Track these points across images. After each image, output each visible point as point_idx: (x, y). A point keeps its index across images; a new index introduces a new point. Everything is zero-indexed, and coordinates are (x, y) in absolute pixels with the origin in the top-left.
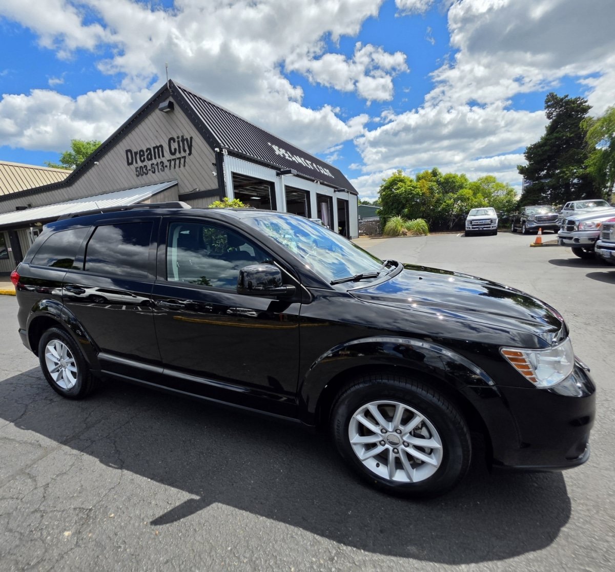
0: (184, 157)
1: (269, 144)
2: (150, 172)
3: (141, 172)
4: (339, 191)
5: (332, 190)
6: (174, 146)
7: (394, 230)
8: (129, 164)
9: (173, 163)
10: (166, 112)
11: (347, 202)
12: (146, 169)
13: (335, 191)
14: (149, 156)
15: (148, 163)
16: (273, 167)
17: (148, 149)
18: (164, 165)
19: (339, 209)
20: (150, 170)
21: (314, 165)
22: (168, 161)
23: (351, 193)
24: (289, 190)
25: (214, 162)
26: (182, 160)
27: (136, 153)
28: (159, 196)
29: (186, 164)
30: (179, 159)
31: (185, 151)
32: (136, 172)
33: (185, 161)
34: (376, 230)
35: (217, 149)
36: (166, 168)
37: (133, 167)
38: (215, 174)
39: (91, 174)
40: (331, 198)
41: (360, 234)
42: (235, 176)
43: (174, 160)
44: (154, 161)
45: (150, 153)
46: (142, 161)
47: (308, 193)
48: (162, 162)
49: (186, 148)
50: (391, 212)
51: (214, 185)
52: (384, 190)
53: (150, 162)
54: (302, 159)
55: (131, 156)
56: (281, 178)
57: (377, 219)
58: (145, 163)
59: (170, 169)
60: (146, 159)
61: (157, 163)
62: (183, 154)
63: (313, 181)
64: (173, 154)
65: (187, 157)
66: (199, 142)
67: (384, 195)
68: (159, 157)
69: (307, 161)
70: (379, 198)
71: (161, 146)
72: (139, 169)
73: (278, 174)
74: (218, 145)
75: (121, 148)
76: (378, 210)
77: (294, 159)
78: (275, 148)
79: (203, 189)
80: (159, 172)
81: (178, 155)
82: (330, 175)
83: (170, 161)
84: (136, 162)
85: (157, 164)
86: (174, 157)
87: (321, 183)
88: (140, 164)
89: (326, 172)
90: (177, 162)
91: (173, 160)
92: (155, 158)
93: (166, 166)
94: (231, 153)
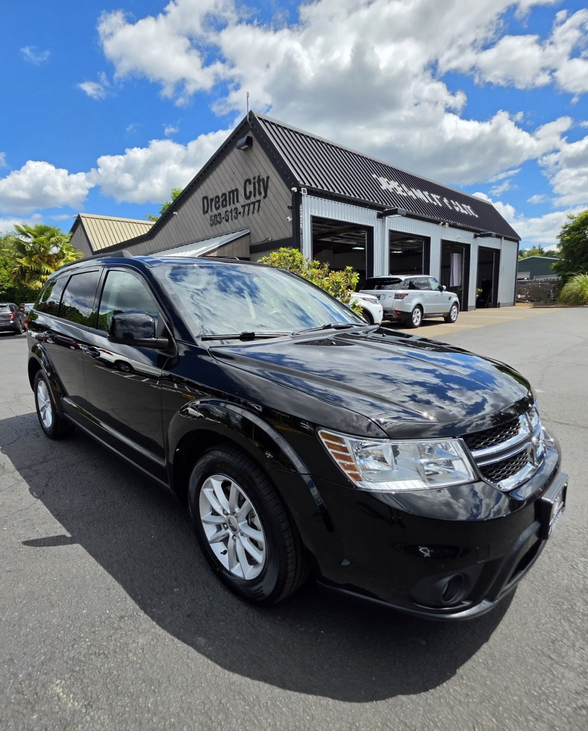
0: (259, 201)
1: (374, 176)
2: (224, 220)
3: (216, 221)
4: (482, 236)
5: (472, 234)
6: (250, 188)
7: (577, 296)
8: (205, 212)
9: (247, 208)
10: (244, 150)
11: (498, 252)
12: (220, 218)
13: (476, 236)
14: (224, 203)
15: (222, 210)
16: (372, 207)
17: (224, 194)
18: (238, 212)
19: (480, 264)
20: (223, 218)
21: (445, 200)
22: (242, 206)
23: (506, 239)
24: (396, 238)
25: (290, 205)
26: (257, 204)
27: (212, 200)
28: (226, 248)
29: (260, 208)
30: (254, 203)
31: (260, 194)
32: (211, 221)
33: (259, 206)
34: (549, 295)
35: (295, 189)
36: (239, 215)
37: (207, 215)
38: (290, 219)
39: (171, 224)
40: (468, 247)
41: (517, 301)
42: (315, 220)
43: (249, 205)
44: (228, 208)
45: (225, 200)
46: (217, 209)
47: (427, 240)
48: (236, 209)
49: (262, 190)
50: (579, 268)
51: (288, 233)
52: (568, 233)
53: (224, 209)
54: (426, 193)
55: (208, 203)
56: (384, 221)
57: (554, 277)
58: (219, 211)
59: (243, 216)
60: (221, 206)
61: (232, 210)
62: (258, 197)
63: (438, 223)
64: (247, 198)
65: (262, 201)
66: (276, 182)
67: (568, 241)
68: (234, 203)
69: (434, 196)
70: (559, 246)
71: (237, 190)
72: (213, 218)
73: (380, 216)
74: (296, 184)
75: (198, 195)
76: (554, 264)
77: (410, 193)
78: (383, 181)
79: (276, 238)
80: (232, 220)
81: (253, 199)
82: (472, 213)
83: (244, 206)
84: (212, 211)
85: (231, 211)
86: (248, 202)
87: (450, 226)
88: (215, 212)
89: (466, 210)
90: (252, 206)
91: (247, 205)
92: (230, 204)
93: (240, 213)
94: (312, 192)
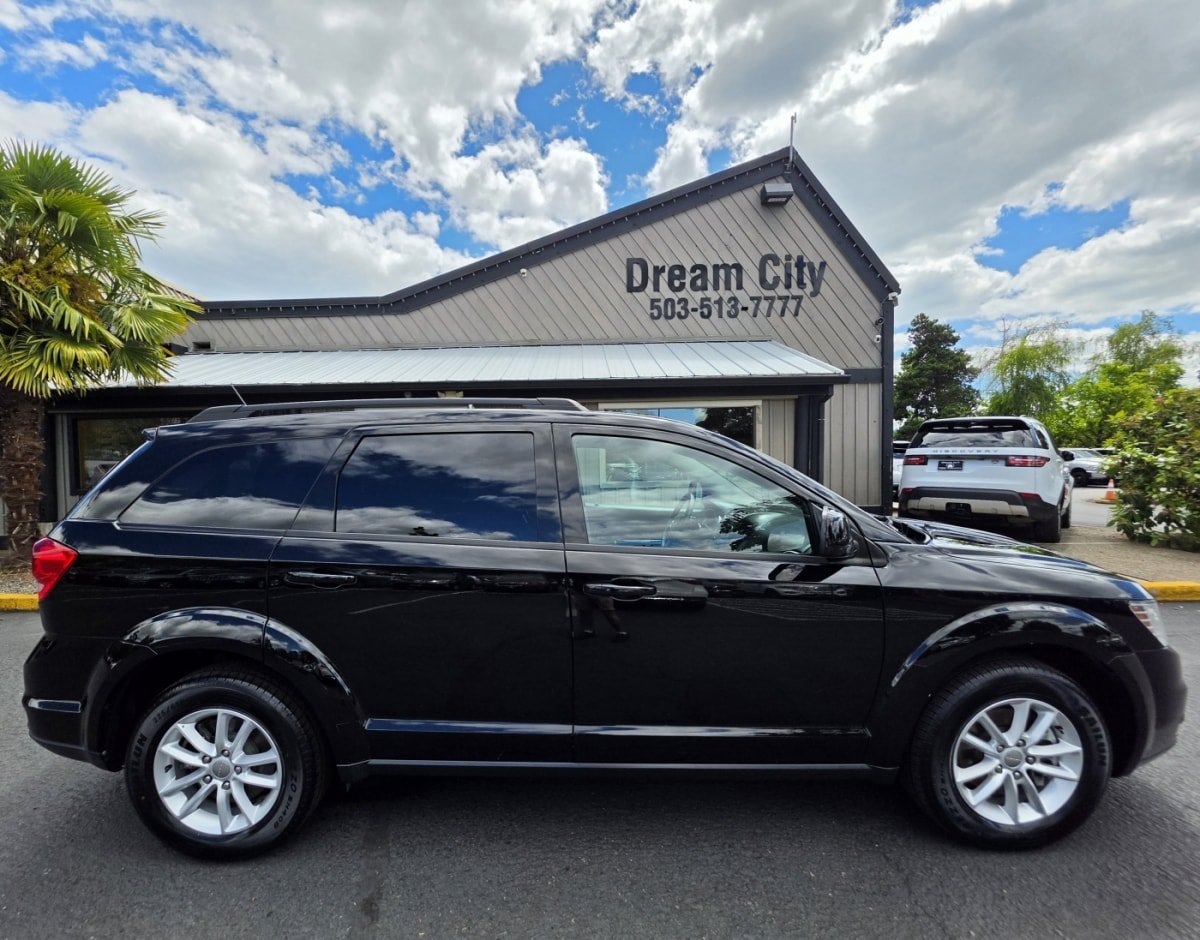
0: (799, 299)
2: (697, 315)
3: (668, 311)
6: (776, 270)
8: (631, 289)
9: (764, 305)
12: (685, 308)
14: (699, 283)
15: (693, 298)
17: (699, 266)
18: (740, 307)
20: (694, 310)
22: (752, 299)
26: (792, 304)
27: (658, 271)
29: (801, 310)
30: (785, 300)
31: (801, 284)
32: (652, 308)
33: (798, 306)
36: (742, 312)
37: (642, 297)
39: (494, 291)
43: (770, 297)
44: (711, 294)
45: (704, 275)
46: (675, 289)
48: (733, 299)
49: (807, 281)
53: (699, 295)
55: (643, 274)
58: (682, 294)
59: (755, 315)
60: (688, 286)
61: (721, 299)
62: (795, 290)
64: (768, 286)
65: (805, 299)
68: (728, 287)
71: (738, 267)
72: (662, 304)
75: (611, 252)
80: (720, 316)
81: (781, 290)
83: (756, 299)
84: (656, 288)
85: (719, 302)
86: (770, 293)
88: (668, 294)
90: (778, 305)
91: (766, 298)
92: (716, 287)
93: (745, 309)
